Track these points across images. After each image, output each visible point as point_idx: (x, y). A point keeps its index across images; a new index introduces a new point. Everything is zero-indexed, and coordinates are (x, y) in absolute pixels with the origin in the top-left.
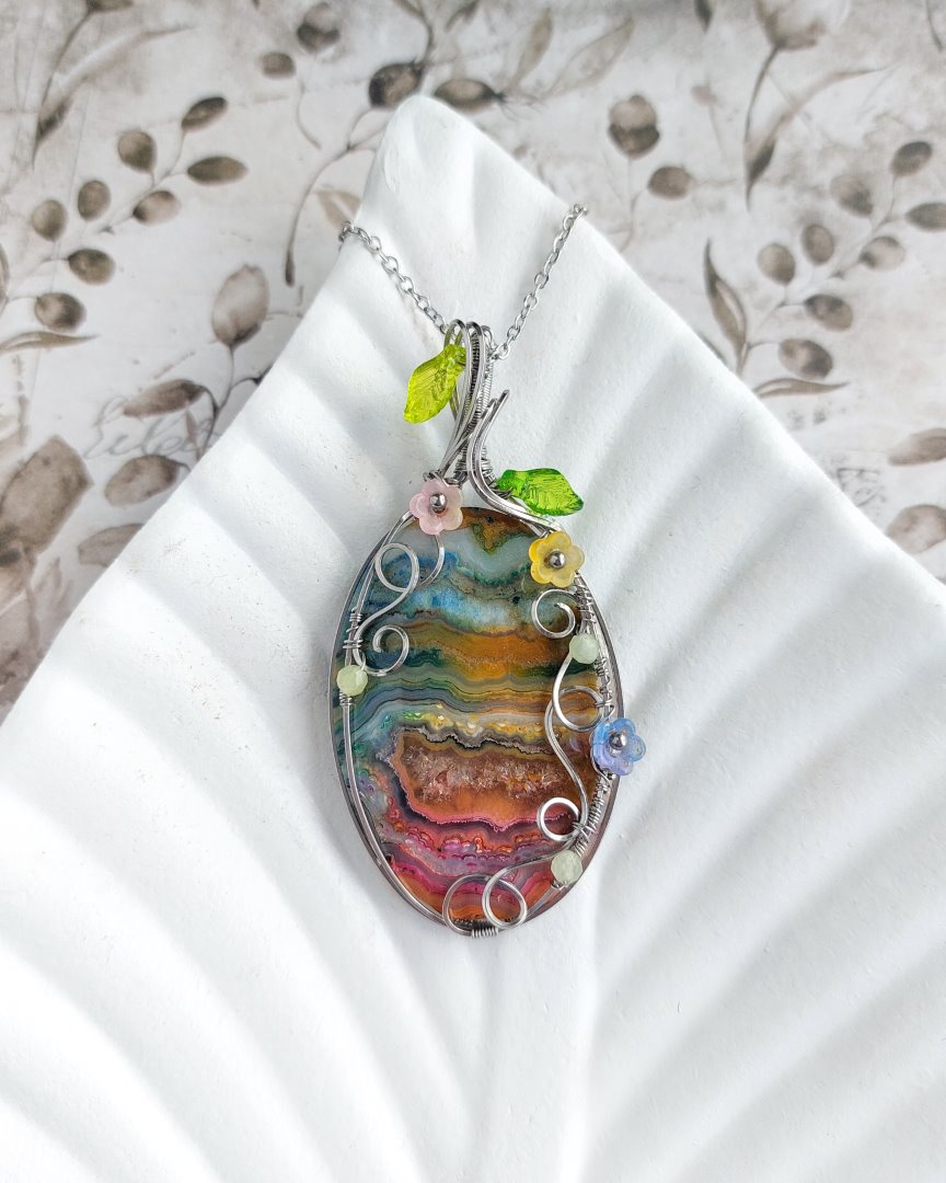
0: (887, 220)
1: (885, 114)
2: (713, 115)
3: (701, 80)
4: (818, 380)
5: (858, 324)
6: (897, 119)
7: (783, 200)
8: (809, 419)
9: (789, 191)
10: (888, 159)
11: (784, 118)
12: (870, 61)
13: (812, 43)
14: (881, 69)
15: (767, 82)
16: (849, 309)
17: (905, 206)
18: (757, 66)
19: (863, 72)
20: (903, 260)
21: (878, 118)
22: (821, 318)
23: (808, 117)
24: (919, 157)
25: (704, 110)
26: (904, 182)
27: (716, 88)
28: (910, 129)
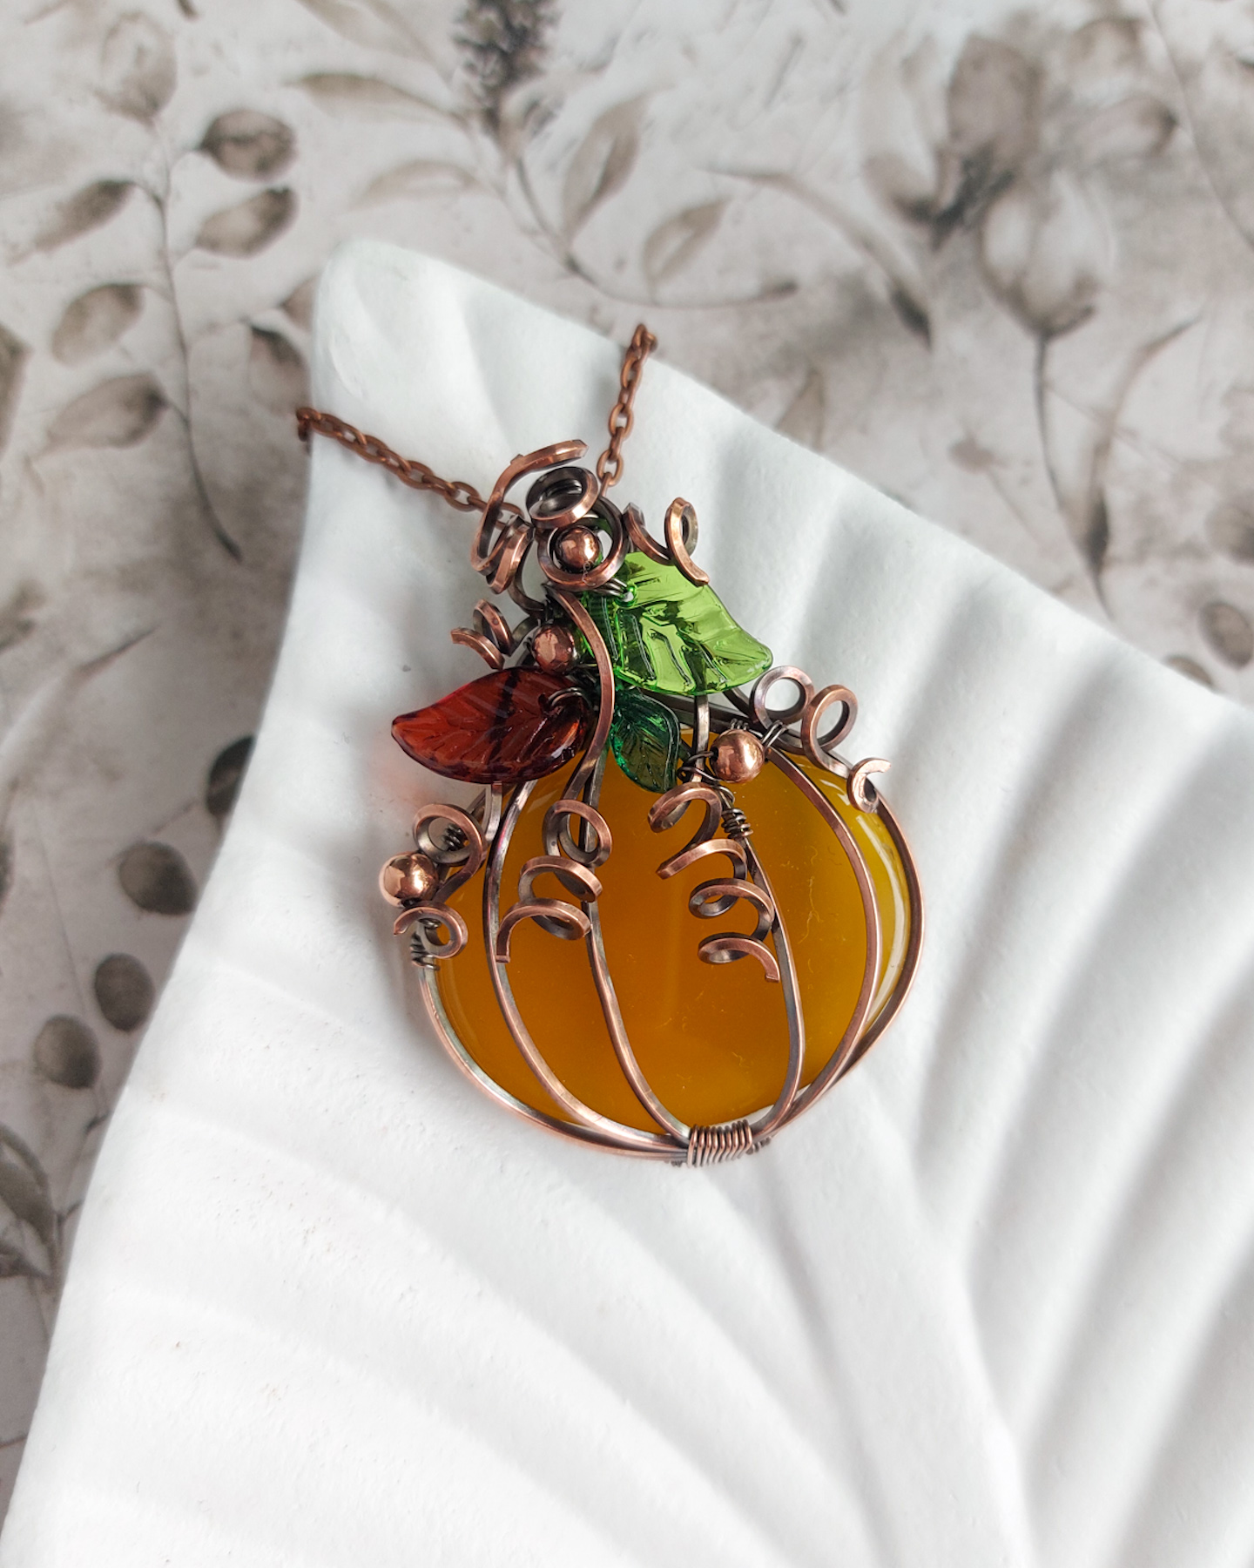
1: (1235, 388)
2: (998, 485)
3: (957, 434)
7: (1152, 583)
9: (1154, 567)
11: (1101, 450)
12: (1181, 311)
13: (1087, 313)
14: (1198, 320)
15: (1055, 403)
18: (1026, 379)
19: (1177, 332)
21: (1228, 398)
23: (1132, 434)
25: (981, 480)
27: (985, 439)
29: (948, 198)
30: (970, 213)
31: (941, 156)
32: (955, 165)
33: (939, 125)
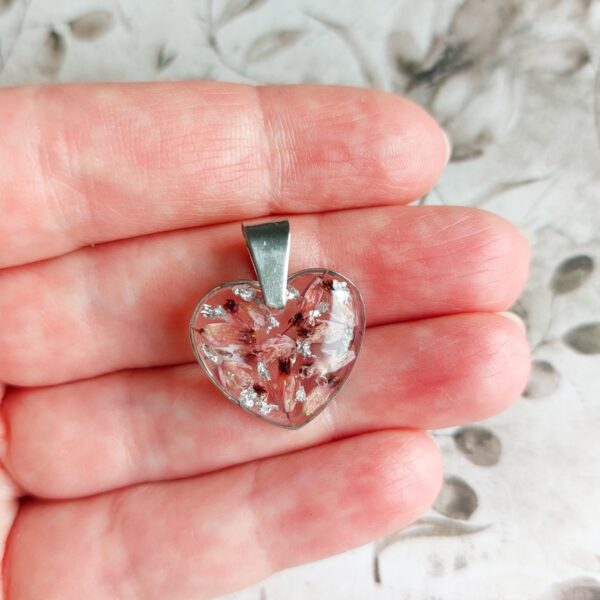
0: (544, 343)
1: (548, 227)
4: (462, 522)
5: (507, 458)
6: (560, 232)
8: (449, 564)
10: (548, 276)
12: (535, 171)
13: (478, 153)
14: (546, 178)
16: (498, 442)
17: (563, 327)
19: (528, 182)
20: (557, 386)
21: (540, 231)
22: (468, 452)
24: (580, 272)
26: (563, 300)
28: (573, 243)
29: (428, 66)
30: (437, 78)
31: (435, 41)
32: (441, 48)
33: (444, 24)
